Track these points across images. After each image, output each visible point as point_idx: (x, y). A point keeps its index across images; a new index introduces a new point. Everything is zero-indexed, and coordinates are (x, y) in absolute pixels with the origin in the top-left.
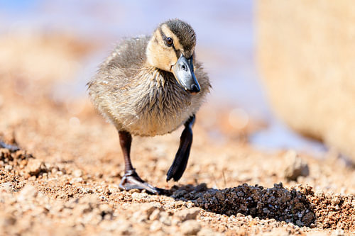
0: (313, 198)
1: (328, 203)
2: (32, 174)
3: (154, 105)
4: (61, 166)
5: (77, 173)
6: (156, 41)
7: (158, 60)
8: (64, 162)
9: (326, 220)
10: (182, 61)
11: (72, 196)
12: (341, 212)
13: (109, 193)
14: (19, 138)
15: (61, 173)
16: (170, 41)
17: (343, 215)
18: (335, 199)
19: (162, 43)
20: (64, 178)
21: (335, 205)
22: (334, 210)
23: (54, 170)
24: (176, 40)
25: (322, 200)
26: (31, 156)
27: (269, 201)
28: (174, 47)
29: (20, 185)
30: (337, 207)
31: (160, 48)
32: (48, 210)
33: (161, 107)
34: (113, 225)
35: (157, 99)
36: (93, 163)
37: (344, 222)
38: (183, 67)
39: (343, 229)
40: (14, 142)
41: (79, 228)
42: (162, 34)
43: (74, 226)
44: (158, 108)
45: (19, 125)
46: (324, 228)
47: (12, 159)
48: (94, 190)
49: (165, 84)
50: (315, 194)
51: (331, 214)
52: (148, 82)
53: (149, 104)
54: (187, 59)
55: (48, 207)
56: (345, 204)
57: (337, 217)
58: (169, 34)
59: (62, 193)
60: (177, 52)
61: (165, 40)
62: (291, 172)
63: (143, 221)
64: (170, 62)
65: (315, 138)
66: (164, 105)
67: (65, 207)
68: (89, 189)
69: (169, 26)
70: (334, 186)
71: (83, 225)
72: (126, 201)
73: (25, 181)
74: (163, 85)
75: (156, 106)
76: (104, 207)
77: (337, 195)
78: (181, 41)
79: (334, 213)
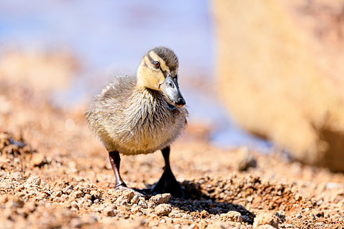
0: (260, 186)
1: (273, 190)
2: (36, 166)
3: (146, 119)
4: (59, 159)
5: (72, 165)
6: (146, 65)
7: (148, 81)
8: (61, 156)
9: (271, 203)
10: (169, 80)
11: (68, 184)
12: (282, 197)
13: (97, 181)
14: (26, 137)
15: (59, 165)
16: (157, 64)
17: (285, 199)
18: (279, 187)
19: (151, 67)
20: (62, 169)
21: (278, 191)
22: (277, 195)
23: (53, 163)
24: (163, 63)
25: (268, 187)
26: (35, 151)
27: (225, 188)
28: (161, 69)
29: (27, 174)
30: (280, 193)
31: (149, 70)
32: (49, 195)
33: (151, 121)
34: (101, 207)
35: (148, 113)
36: (84, 157)
37: (286, 205)
38: (171, 84)
39: (284, 210)
40: (22, 140)
41: (73, 209)
42: (150, 59)
43: (70, 207)
44: (149, 121)
45: (25, 128)
46: (269, 209)
47: (19, 153)
48: (85, 179)
49: (154, 100)
50: (263, 183)
51: (275, 198)
52: (140, 100)
53: (141, 118)
54: (173, 78)
55: (49, 192)
56: (286, 190)
57: (280, 201)
58: (156, 58)
59: (60, 182)
60: (164, 73)
61: (153, 63)
62: (243, 165)
63: (125, 203)
64: (158, 81)
65: (262, 136)
66: (154, 118)
67: (63, 193)
68: (81, 178)
69: (155, 52)
70: (278, 176)
71: (77, 207)
72: (111, 188)
73: (30, 172)
74: (152, 101)
75: (147, 119)
76: (94, 193)
77: (280, 183)
78: (167, 64)
79: (278, 197)
